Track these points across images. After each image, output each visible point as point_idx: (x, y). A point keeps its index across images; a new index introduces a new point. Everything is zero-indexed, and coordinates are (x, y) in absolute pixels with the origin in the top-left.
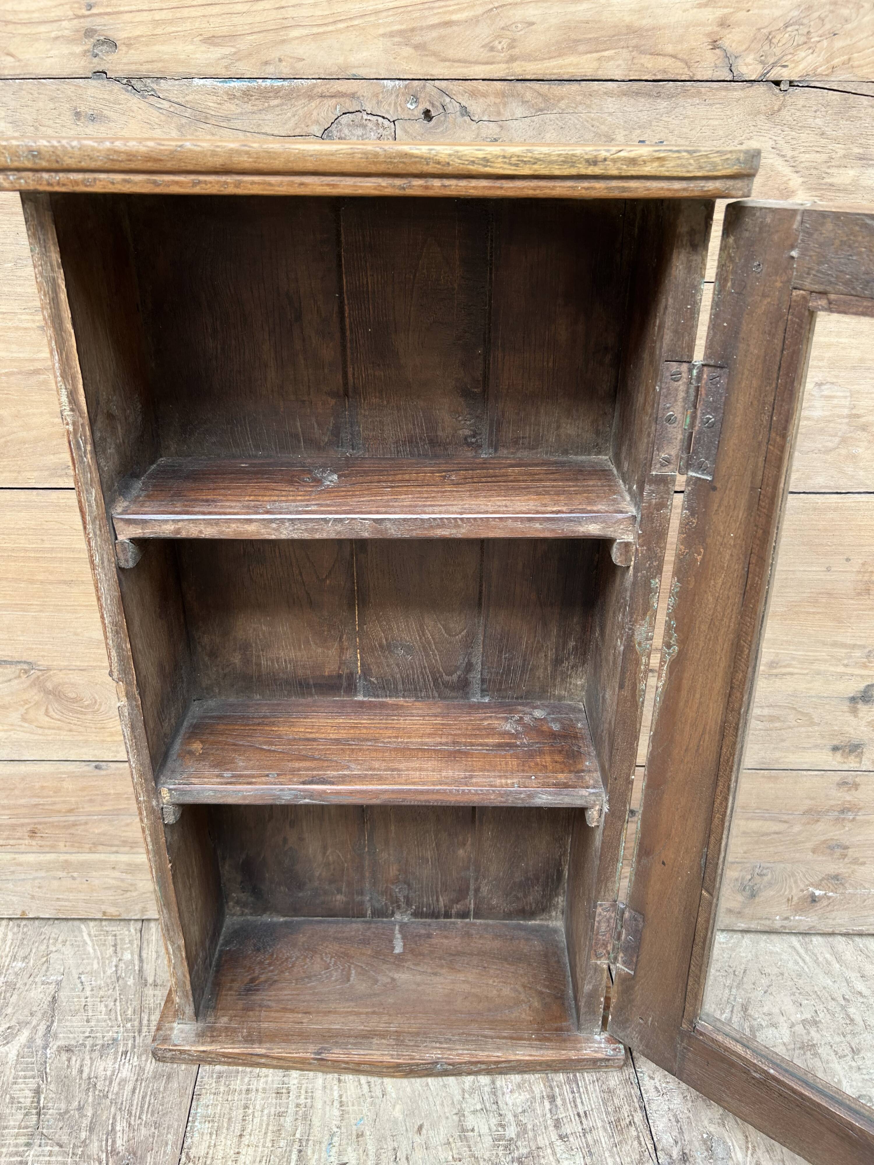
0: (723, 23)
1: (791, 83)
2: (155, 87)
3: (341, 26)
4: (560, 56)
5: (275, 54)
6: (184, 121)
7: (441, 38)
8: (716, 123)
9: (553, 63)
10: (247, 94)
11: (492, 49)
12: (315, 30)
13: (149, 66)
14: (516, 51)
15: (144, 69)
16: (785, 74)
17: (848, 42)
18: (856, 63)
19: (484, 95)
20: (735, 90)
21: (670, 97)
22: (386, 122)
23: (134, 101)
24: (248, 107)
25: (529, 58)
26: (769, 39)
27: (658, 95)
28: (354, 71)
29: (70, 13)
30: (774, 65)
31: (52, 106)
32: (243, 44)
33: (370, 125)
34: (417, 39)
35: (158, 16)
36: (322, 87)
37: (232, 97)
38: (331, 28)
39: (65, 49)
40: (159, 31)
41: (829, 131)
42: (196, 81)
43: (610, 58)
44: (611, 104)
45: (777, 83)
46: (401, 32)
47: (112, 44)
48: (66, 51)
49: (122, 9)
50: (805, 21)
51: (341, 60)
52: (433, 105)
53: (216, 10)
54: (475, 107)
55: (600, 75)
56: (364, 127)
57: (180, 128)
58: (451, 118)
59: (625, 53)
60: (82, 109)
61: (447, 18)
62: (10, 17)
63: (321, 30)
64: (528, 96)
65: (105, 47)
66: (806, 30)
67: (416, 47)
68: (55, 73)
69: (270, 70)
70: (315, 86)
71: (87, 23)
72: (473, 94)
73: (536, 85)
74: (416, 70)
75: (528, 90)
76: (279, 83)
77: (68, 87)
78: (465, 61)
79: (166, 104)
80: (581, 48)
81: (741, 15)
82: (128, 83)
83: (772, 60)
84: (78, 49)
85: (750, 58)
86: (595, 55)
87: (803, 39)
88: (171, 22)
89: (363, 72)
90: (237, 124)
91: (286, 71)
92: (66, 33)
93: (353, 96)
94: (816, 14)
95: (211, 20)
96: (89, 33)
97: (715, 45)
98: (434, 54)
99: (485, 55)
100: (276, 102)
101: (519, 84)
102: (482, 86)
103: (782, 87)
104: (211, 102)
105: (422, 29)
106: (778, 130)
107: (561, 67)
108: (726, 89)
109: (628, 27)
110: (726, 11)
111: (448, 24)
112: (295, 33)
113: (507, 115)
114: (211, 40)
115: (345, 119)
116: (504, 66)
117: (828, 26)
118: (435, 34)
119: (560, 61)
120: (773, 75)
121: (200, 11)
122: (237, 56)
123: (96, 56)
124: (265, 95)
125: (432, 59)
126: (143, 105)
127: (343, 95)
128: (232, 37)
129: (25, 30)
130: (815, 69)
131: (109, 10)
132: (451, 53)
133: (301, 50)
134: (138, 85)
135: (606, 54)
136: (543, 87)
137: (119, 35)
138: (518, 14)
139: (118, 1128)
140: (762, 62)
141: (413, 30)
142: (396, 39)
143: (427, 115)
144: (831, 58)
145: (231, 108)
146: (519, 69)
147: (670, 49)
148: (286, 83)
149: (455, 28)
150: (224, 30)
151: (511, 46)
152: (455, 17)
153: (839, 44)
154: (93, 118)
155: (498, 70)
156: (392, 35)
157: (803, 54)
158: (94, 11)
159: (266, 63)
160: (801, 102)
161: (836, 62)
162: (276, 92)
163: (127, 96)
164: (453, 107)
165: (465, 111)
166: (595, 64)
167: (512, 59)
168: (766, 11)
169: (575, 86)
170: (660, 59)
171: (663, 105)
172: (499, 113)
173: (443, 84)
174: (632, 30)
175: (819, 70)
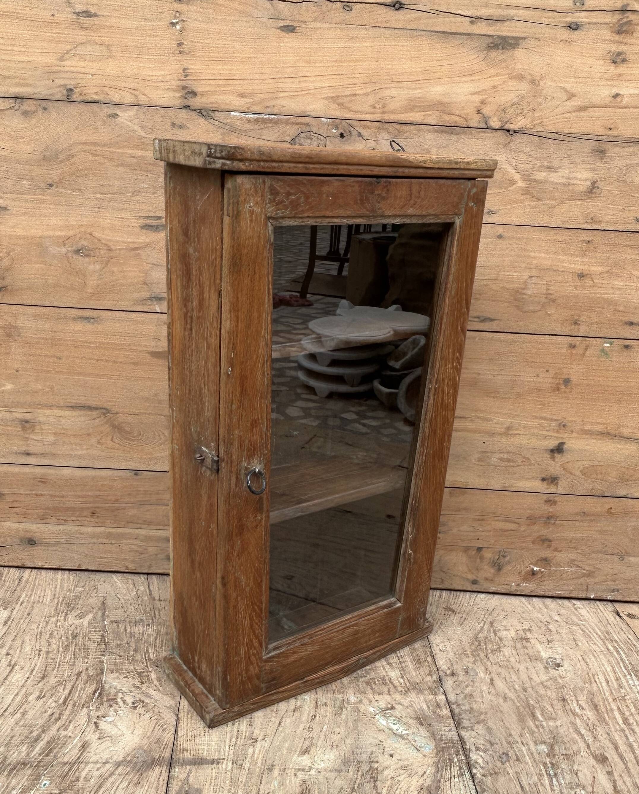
0: (483, 102)
1: (515, 131)
2: (213, 114)
3: (304, 93)
4: (406, 113)
5: (272, 103)
6: (225, 131)
7: (351, 101)
8: (480, 147)
9: (403, 115)
10: (256, 121)
11: (374, 107)
12: (292, 94)
13: (211, 105)
14: (386, 109)
15: (208, 106)
16: (511, 127)
17: (541, 114)
18: (545, 124)
19: (370, 128)
20: (488, 133)
21: (457, 134)
22: (322, 138)
23: (202, 120)
24: (257, 127)
25: (392, 112)
26: (504, 111)
27: (452, 133)
28: (308, 113)
29: (176, 78)
30: (506, 123)
31: (162, 120)
32: (257, 98)
33: (314, 138)
34: (340, 101)
35: (218, 82)
36: (293, 120)
37: (249, 121)
38: (299, 93)
39: (171, 94)
40: (218, 89)
41: (533, 153)
42: (233, 113)
43: (430, 115)
44: (429, 136)
45: (508, 131)
46: (332, 98)
47: (194, 94)
48: (172, 95)
49: (201, 78)
50: (521, 103)
51: (303, 108)
52: (345, 131)
53: (246, 82)
54: (365, 133)
55: (425, 122)
56: (311, 139)
57: (222, 134)
58: (353, 137)
59: (437, 113)
60: (176, 122)
61: (354, 92)
62: (147, 78)
63: (294, 94)
64: (391, 129)
65: (191, 95)
66: (521, 108)
67: (339, 104)
68: (165, 105)
69: (268, 110)
70: (289, 119)
71: (184, 83)
72: (365, 127)
73: (395, 125)
74: (338, 114)
75: (390, 128)
76: (272, 117)
77: (171, 112)
78: (361, 112)
79: (216, 123)
80: (416, 110)
81: (491, 99)
82: (200, 112)
83: (506, 120)
84: (178, 95)
85: (495, 119)
86: (423, 113)
87: (519, 112)
88: (224, 86)
89: (312, 114)
90: (250, 134)
91: (276, 111)
92: (173, 87)
93: (307, 125)
94: (526, 101)
95: (244, 86)
96: (184, 88)
97: (479, 112)
98: (347, 108)
99: (371, 110)
100: (270, 125)
101: (387, 125)
102: (369, 124)
103: (511, 133)
104: (238, 123)
105: (342, 96)
106: (508, 152)
107: (407, 117)
108: (484, 132)
109: (439, 102)
110: (484, 97)
111: (354, 95)
112: (282, 95)
113: (380, 137)
114: (242, 95)
115: (303, 135)
116: (379, 115)
117: (531, 106)
118: (348, 99)
119: (407, 115)
120: (506, 127)
121: (238, 82)
122: (254, 104)
123: (186, 98)
124: (264, 121)
125: (346, 110)
126: (206, 123)
127: (302, 124)
128: (252, 94)
129: (153, 84)
130: (526, 126)
131: (195, 78)
132: (354, 108)
133: (284, 102)
134: (205, 113)
135: (428, 113)
136: (398, 126)
137: (199, 89)
138: (387, 93)
139: (150, 651)
140: (500, 121)
141: (338, 97)
142: (330, 100)
143: (342, 136)
144: (532, 121)
145: (248, 126)
146: (386, 117)
147: (457, 112)
148: (276, 117)
149: (357, 97)
150: (249, 91)
151: (383, 107)
152: (358, 92)
153: (537, 114)
154: (181, 127)
155: (377, 117)
156: (327, 98)
157: (520, 118)
158: (188, 78)
159: (267, 107)
160: (519, 140)
161: (535, 122)
162: (271, 120)
163: (199, 118)
164: (354, 133)
165: (360, 135)
166: (422, 118)
167: (384, 112)
168: (503, 98)
169: (413, 127)
170: (453, 117)
171: (454, 137)
172: (376, 137)
173: (350, 122)
174: (440, 103)
175: (528, 126)
